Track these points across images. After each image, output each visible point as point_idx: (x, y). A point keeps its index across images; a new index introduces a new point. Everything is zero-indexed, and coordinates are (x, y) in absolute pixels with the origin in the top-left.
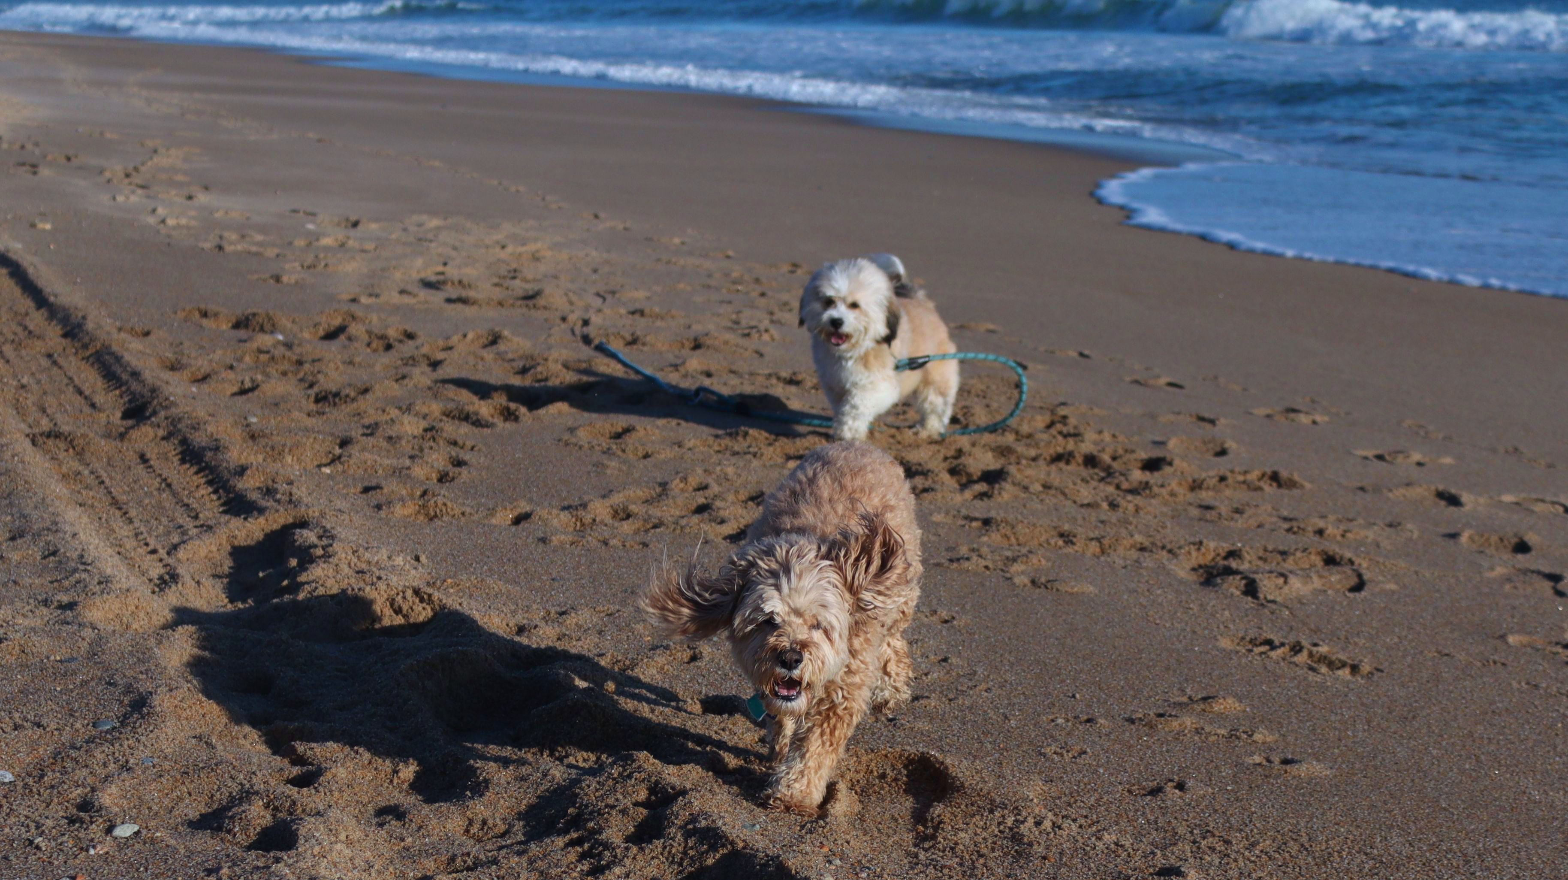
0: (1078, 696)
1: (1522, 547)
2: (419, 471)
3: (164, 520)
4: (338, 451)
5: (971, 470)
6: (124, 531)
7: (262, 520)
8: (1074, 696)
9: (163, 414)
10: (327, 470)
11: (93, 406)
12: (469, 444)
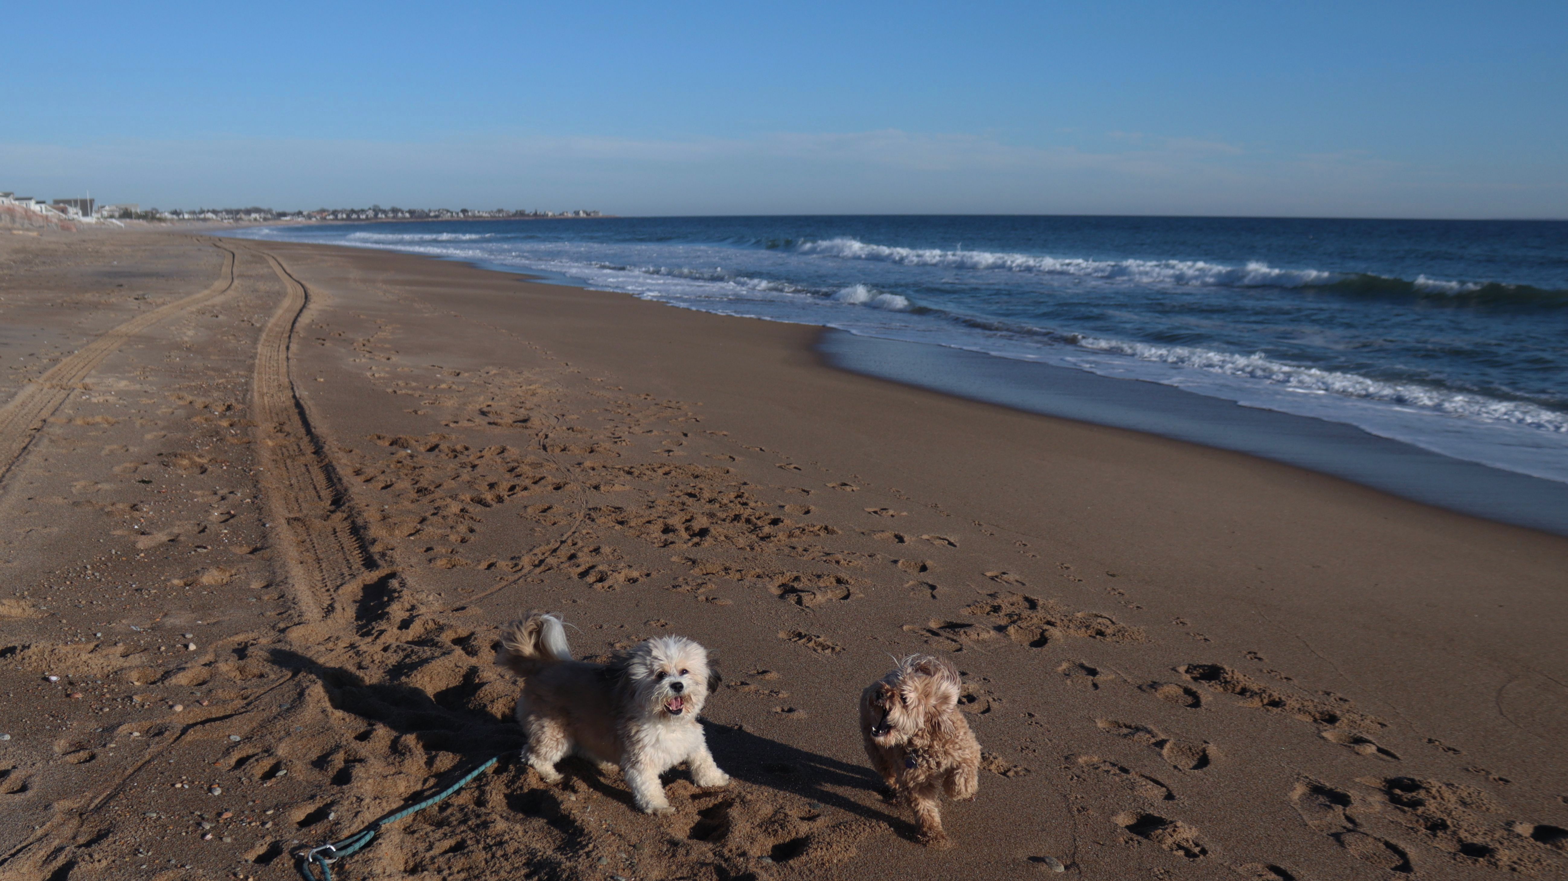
1: (924, 568)
2: (453, 538)
3: (337, 569)
4: (419, 526)
5: (695, 528)
6: (318, 576)
7: (377, 572)
9: (347, 504)
10: (412, 538)
11: (319, 497)
12: (478, 518)
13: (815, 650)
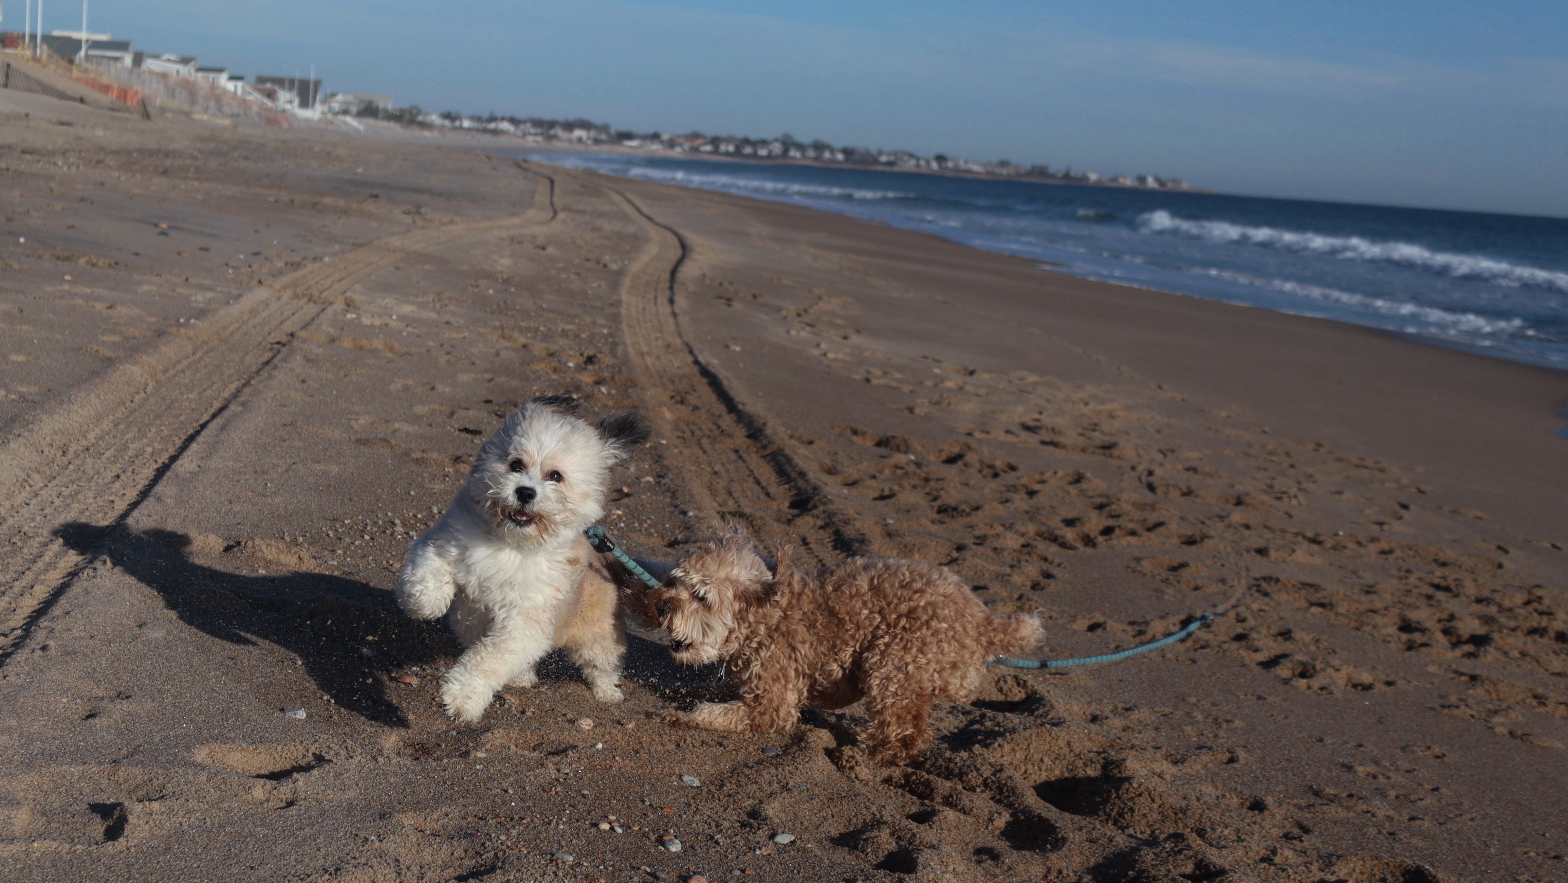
0: (1547, 835)
2: (1017, 579)
4: (955, 554)
5: (1461, 632)
8: (1544, 835)
11: (768, 495)
12: (1057, 561)
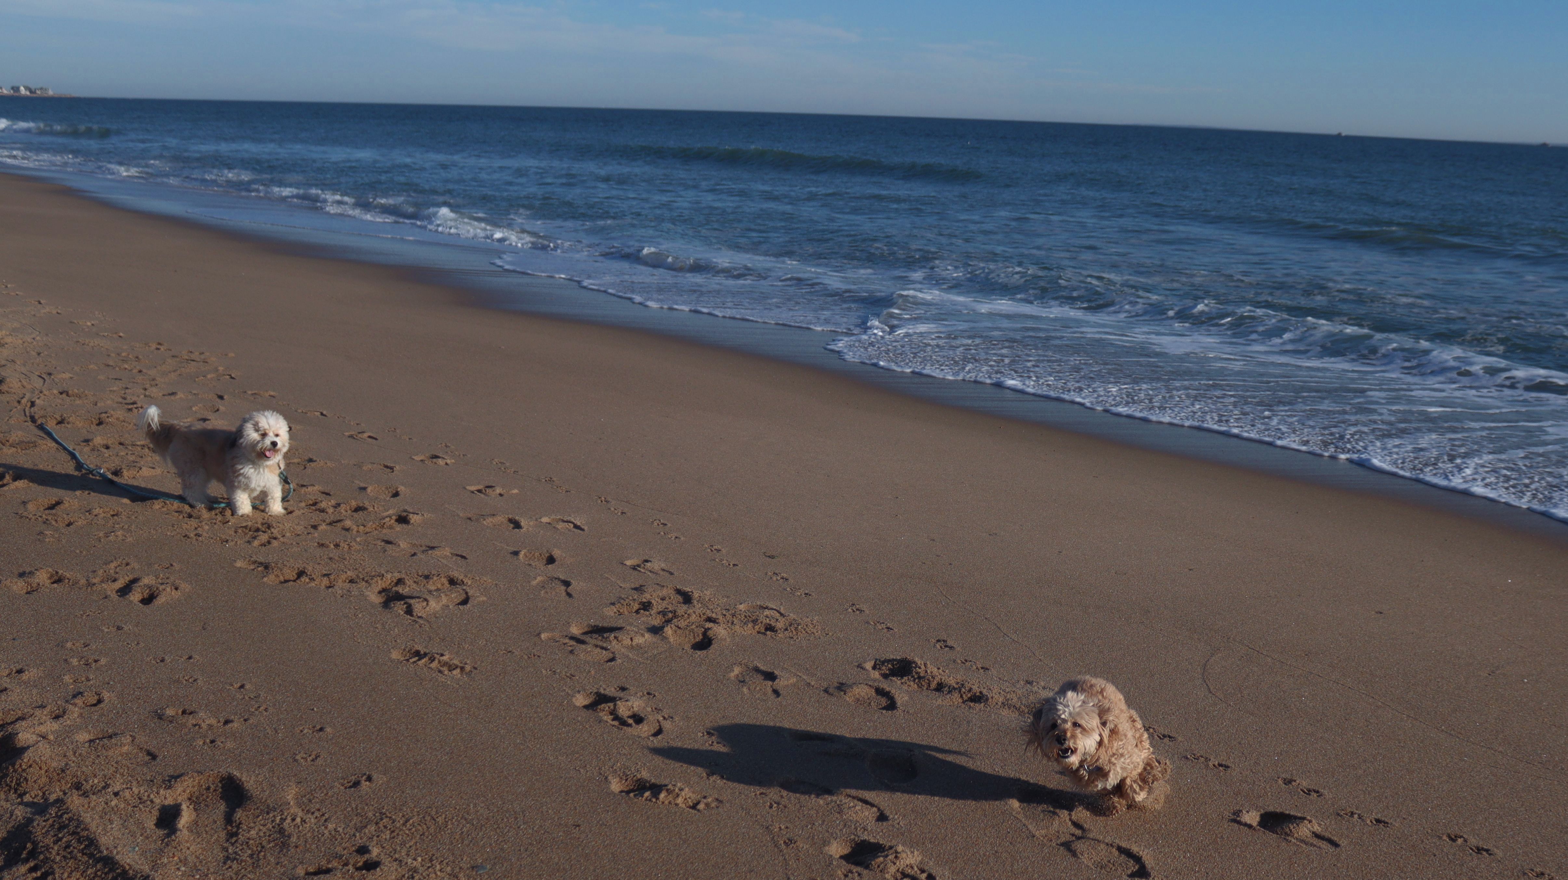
13: (440, 672)
